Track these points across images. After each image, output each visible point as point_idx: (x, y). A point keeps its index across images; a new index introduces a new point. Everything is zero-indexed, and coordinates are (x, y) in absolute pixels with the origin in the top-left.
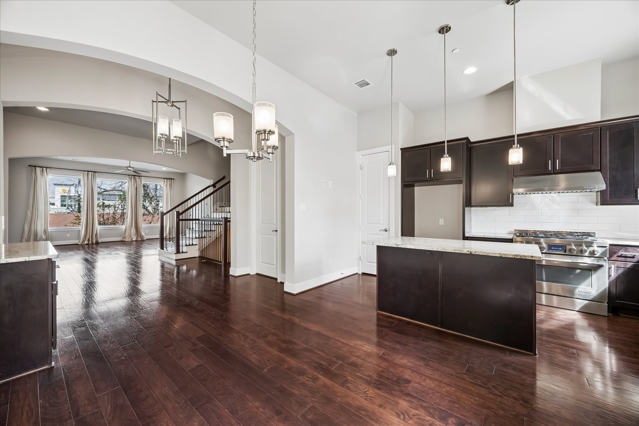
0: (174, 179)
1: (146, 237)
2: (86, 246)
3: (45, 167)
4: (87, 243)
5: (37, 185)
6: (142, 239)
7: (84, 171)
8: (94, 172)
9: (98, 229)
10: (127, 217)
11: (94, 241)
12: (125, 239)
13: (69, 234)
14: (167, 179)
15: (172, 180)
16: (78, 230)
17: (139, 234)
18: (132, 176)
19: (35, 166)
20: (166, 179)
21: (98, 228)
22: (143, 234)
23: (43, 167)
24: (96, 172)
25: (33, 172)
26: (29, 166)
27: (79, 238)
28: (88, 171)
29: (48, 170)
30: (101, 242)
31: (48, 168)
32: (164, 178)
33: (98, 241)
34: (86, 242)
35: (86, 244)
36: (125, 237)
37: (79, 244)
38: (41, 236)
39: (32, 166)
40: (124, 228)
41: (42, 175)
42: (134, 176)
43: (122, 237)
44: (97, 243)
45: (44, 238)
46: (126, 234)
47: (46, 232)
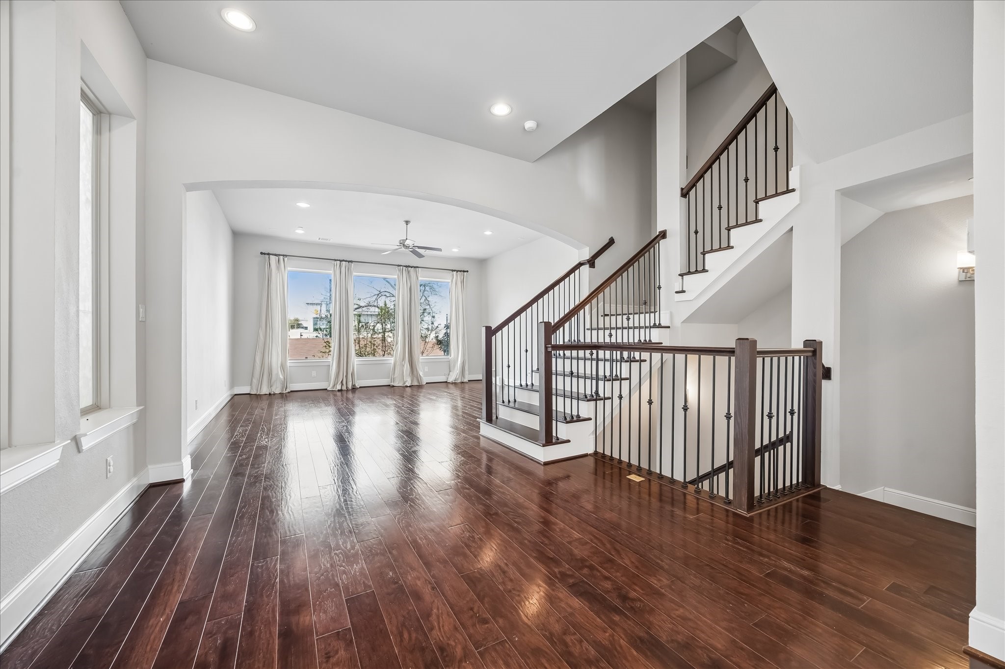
0: (467, 271)
1: (425, 380)
2: (339, 394)
3: (282, 255)
4: (340, 389)
5: (271, 286)
6: (419, 383)
7: (335, 260)
8: (349, 262)
9: (355, 363)
11: (350, 387)
12: (394, 382)
13: (315, 372)
14: (457, 271)
15: (465, 273)
16: (327, 364)
17: (415, 372)
18: (404, 268)
19: (269, 254)
20: (455, 271)
21: (355, 361)
22: (421, 374)
23: (280, 255)
24: (351, 262)
25: (267, 264)
26: (262, 253)
27: (328, 379)
28: (341, 261)
29: (286, 259)
30: (360, 387)
31: (286, 256)
32: (453, 271)
33: (354, 385)
34: (339, 387)
35: (339, 391)
36: (394, 378)
37: (329, 389)
38: (277, 374)
39: (265, 254)
40: (392, 362)
41: (278, 268)
42: (406, 266)
43: (390, 379)
44: (354, 389)
45: (281, 377)
46: (395, 374)
47: (283, 367)
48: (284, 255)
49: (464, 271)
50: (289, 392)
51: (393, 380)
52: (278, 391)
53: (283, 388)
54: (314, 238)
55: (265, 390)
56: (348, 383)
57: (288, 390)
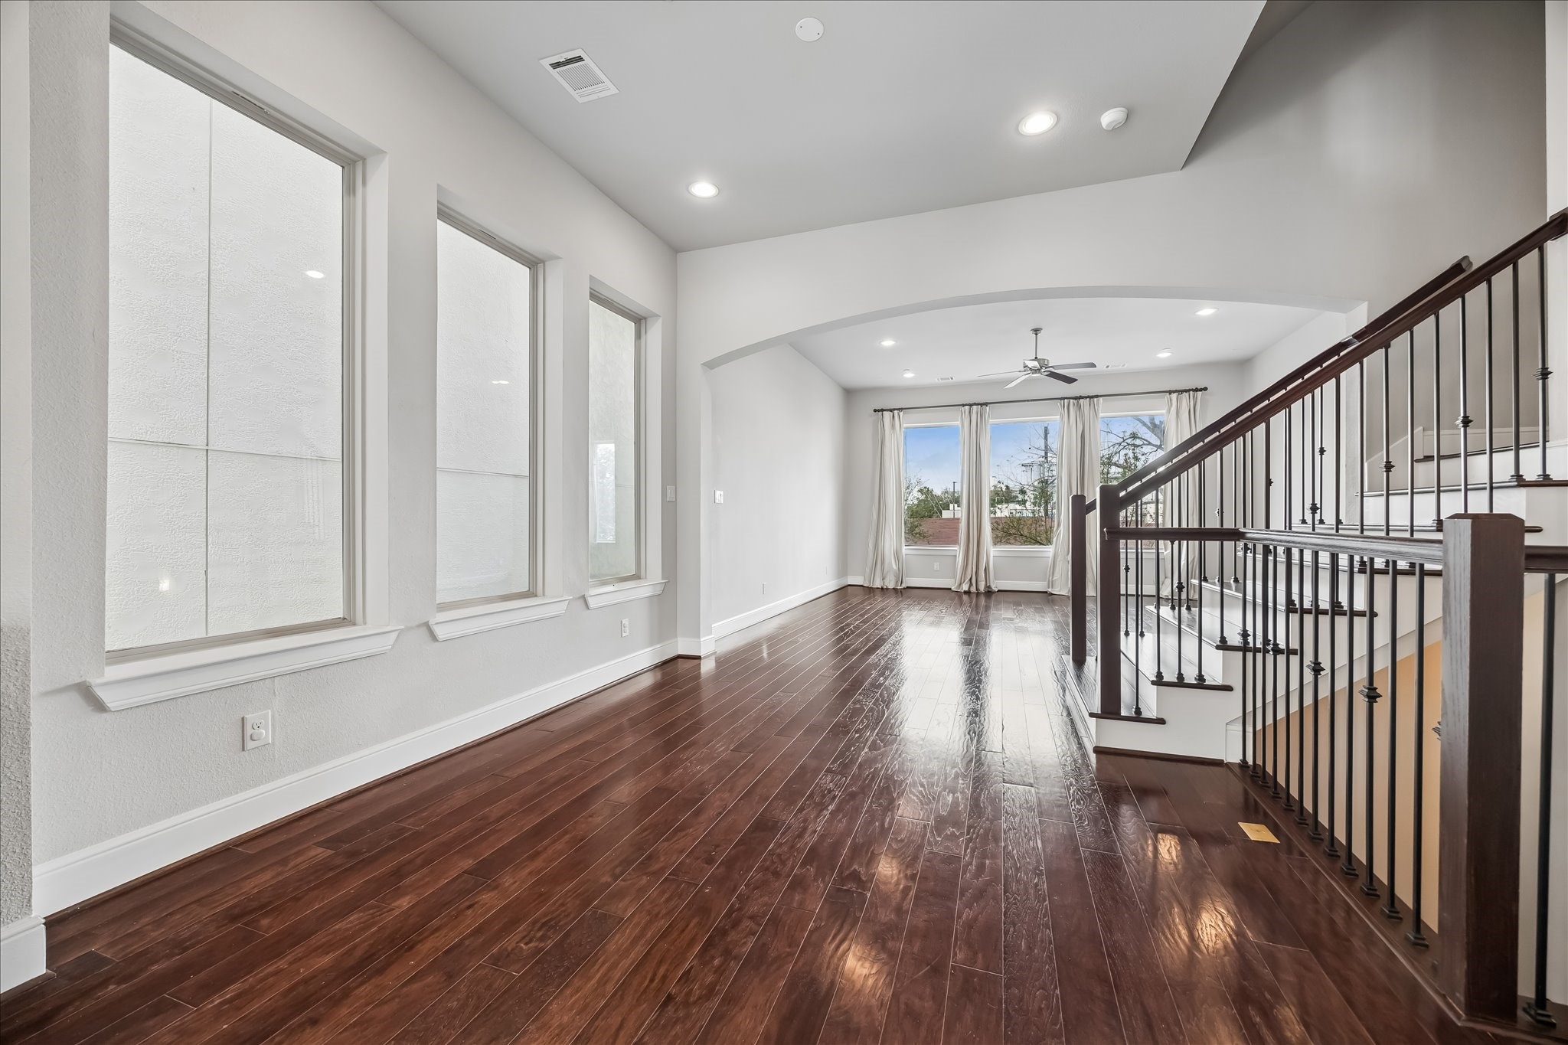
0: (1205, 389)
2: (965, 598)
3: (897, 409)
4: (967, 589)
7: (963, 405)
8: (981, 405)
9: (992, 555)
10: (1059, 525)
11: (982, 588)
12: (1052, 587)
13: (938, 563)
14: (1181, 391)
15: (1200, 393)
16: (953, 553)
18: (1071, 401)
19: (881, 410)
20: (1173, 392)
21: (992, 552)
23: (894, 409)
24: (986, 404)
25: (880, 423)
26: (875, 411)
27: (954, 577)
28: (971, 405)
29: (901, 414)
30: (999, 591)
31: (904, 409)
32: (1170, 392)
33: (989, 587)
34: (965, 587)
35: (965, 592)
36: (1052, 582)
37: (953, 588)
38: (890, 563)
40: (1051, 555)
42: (1075, 398)
43: (1046, 583)
44: (989, 593)
45: (894, 567)
46: (1056, 574)
47: (897, 554)
49: (1197, 390)
50: (904, 588)
51: (1052, 584)
52: (891, 586)
53: (897, 582)
54: (935, 380)
55: (878, 584)
56: (979, 583)
57: (904, 586)
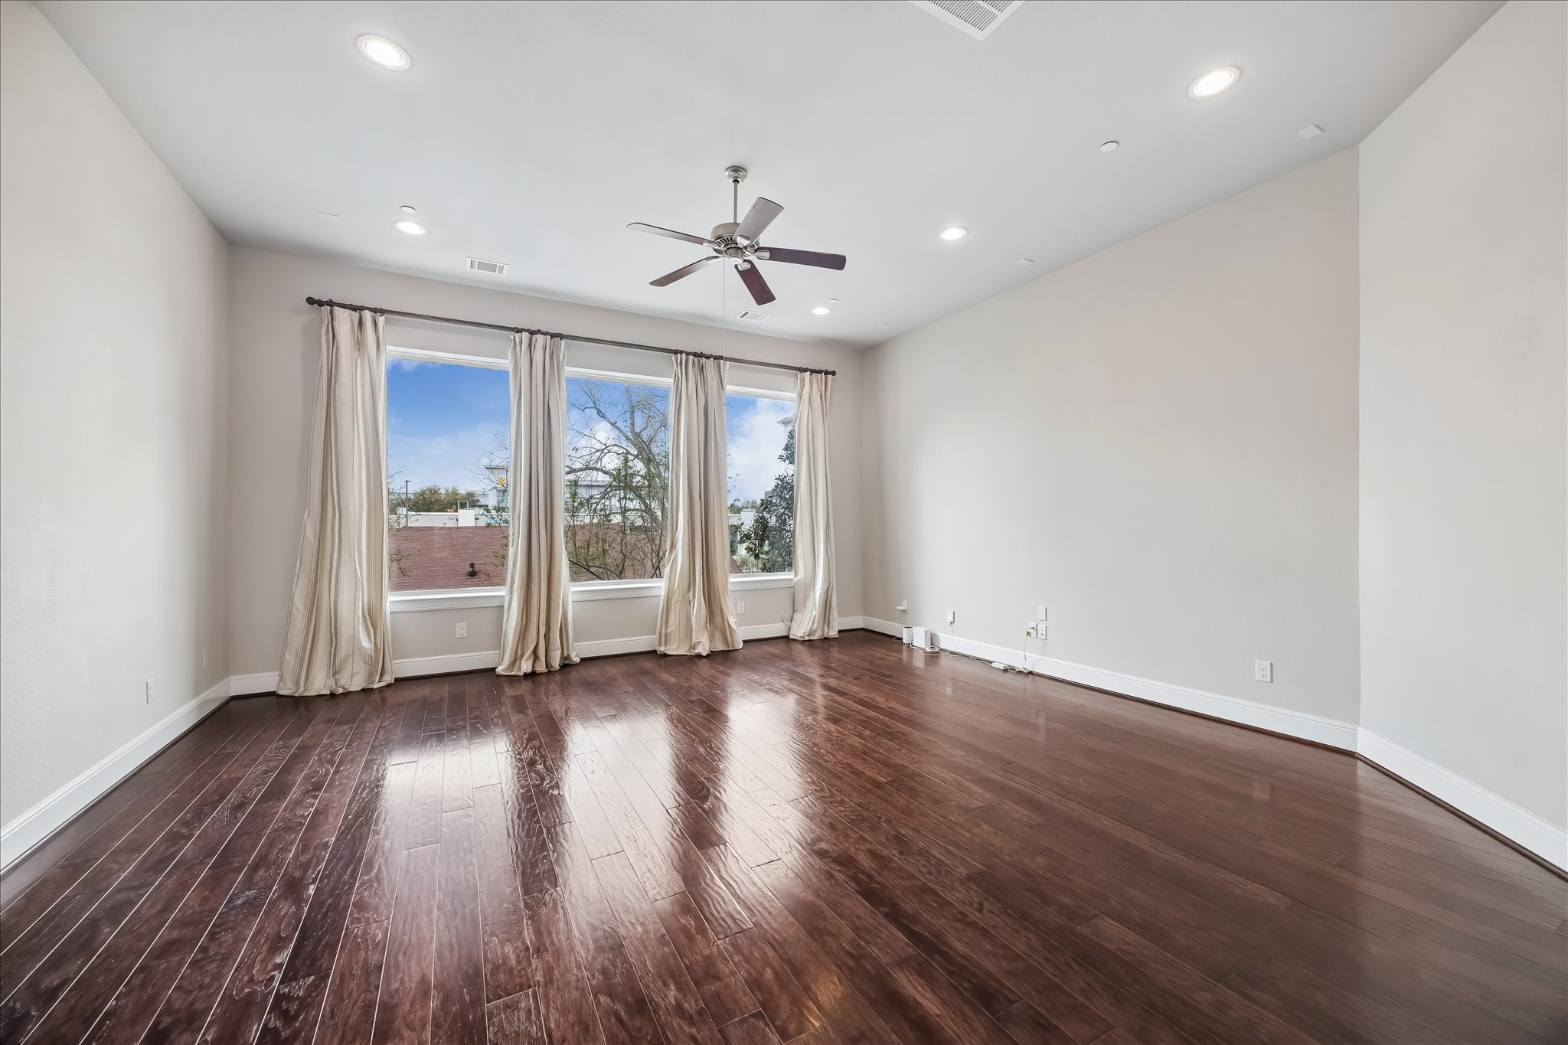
0: (833, 373)
1: (742, 632)
3: (370, 309)
4: (529, 670)
5: (338, 392)
6: (728, 646)
7: (519, 331)
8: (553, 336)
9: (571, 598)
10: (673, 546)
11: (556, 663)
12: (666, 644)
13: (464, 625)
14: (813, 371)
15: (830, 376)
16: (496, 603)
17: (718, 619)
18: (691, 357)
19: (331, 304)
20: (805, 370)
21: (573, 592)
22: (732, 621)
23: (362, 308)
24: (561, 336)
25: (324, 329)
26: (310, 301)
27: (498, 643)
28: (532, 333)
29: (381, 320)
30: (583, 660)
31: (382, 312)
32: (803, 370)
33: (568, 657)
34: (526, 667)
35: (526, 675)
36: (666, 634)
37: (500, 670)
38: (354, 639)
39: (320, 303)
40: (663, 593)
41: (360, 344)
42: (696, 355)
43: (656, 636)
44: (566, 665)
45: (366, 644)
46: (670, 625)
47: (372, 617)
48: (375, 311)
49: (827, 373)
50: (389, 686)
51: (665, 638)
52: (356, 686)
53: (371, 675)
55: (319, 684)
56: (552, 654)
57: (389, 679)
